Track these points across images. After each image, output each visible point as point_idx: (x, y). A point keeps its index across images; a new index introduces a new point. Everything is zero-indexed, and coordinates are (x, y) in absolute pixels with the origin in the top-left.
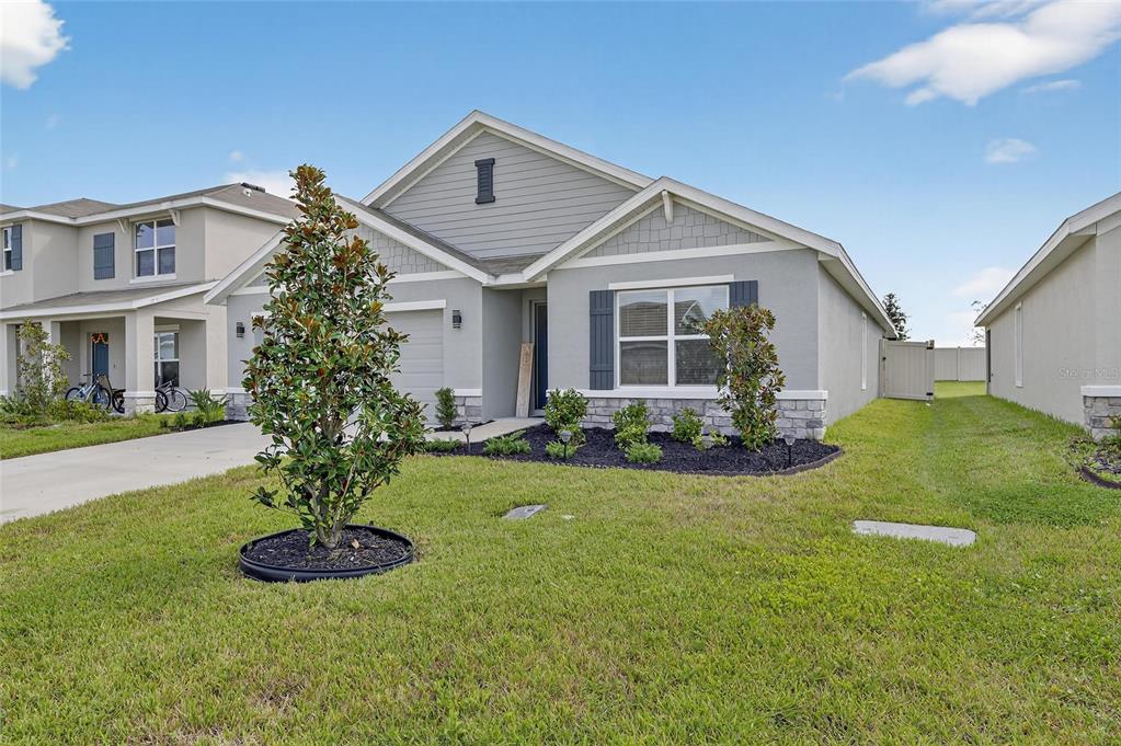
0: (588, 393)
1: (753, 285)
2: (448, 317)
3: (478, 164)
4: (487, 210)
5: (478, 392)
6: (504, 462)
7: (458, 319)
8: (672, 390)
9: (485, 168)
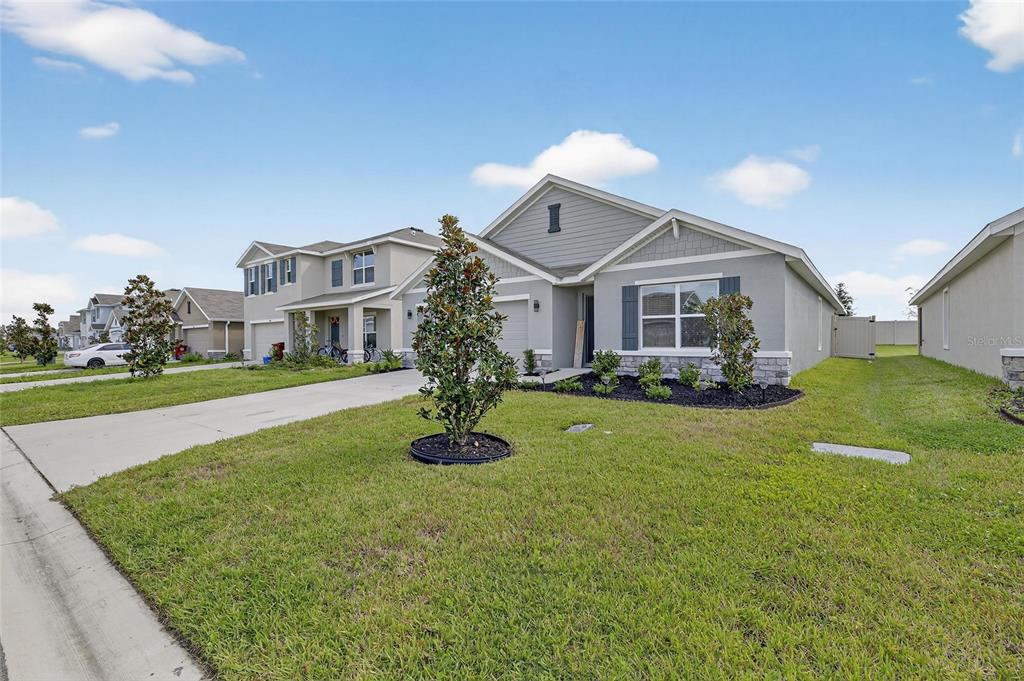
0: (621, 352)
1: (736, 280)
2: (531, 305)
3: (550, 208)
4: (555, 236)
5: (550, 352)
6: (567, 396)
7: (537, 306)
8: (678, 350)
9: (555, 210)
